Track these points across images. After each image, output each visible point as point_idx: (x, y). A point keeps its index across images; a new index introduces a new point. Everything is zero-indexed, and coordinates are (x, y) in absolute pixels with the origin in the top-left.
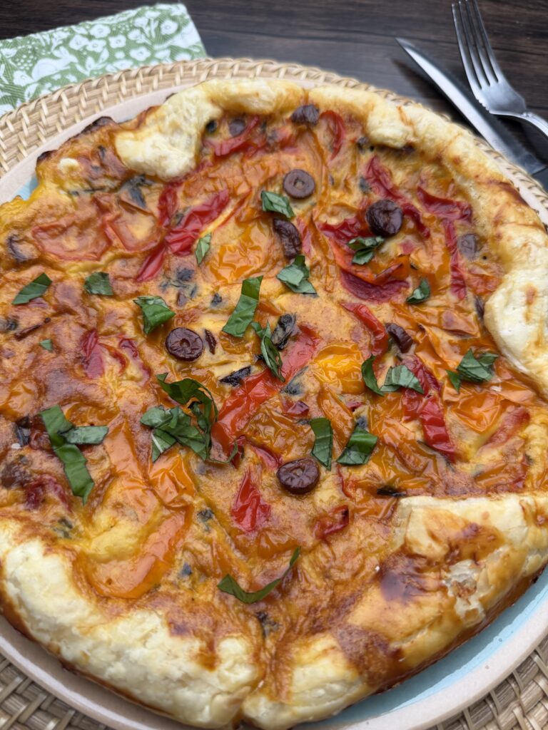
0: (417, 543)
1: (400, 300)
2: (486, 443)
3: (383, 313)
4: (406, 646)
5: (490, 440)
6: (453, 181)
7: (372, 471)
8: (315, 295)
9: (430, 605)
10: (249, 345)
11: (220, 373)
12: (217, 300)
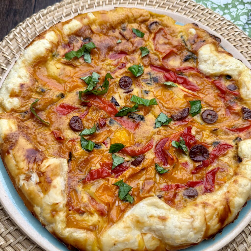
0: (47, 162)
1: (157, 161)
2: (91, 197)
3: (150, 156)
4: (11, 156)
5: (92, 198)
6: (225, 182)
7: (79, 150)
8: (155, 128)
9: (23, 165)
10: (128, 104)
11: (116, 96)
12: (147, 92)
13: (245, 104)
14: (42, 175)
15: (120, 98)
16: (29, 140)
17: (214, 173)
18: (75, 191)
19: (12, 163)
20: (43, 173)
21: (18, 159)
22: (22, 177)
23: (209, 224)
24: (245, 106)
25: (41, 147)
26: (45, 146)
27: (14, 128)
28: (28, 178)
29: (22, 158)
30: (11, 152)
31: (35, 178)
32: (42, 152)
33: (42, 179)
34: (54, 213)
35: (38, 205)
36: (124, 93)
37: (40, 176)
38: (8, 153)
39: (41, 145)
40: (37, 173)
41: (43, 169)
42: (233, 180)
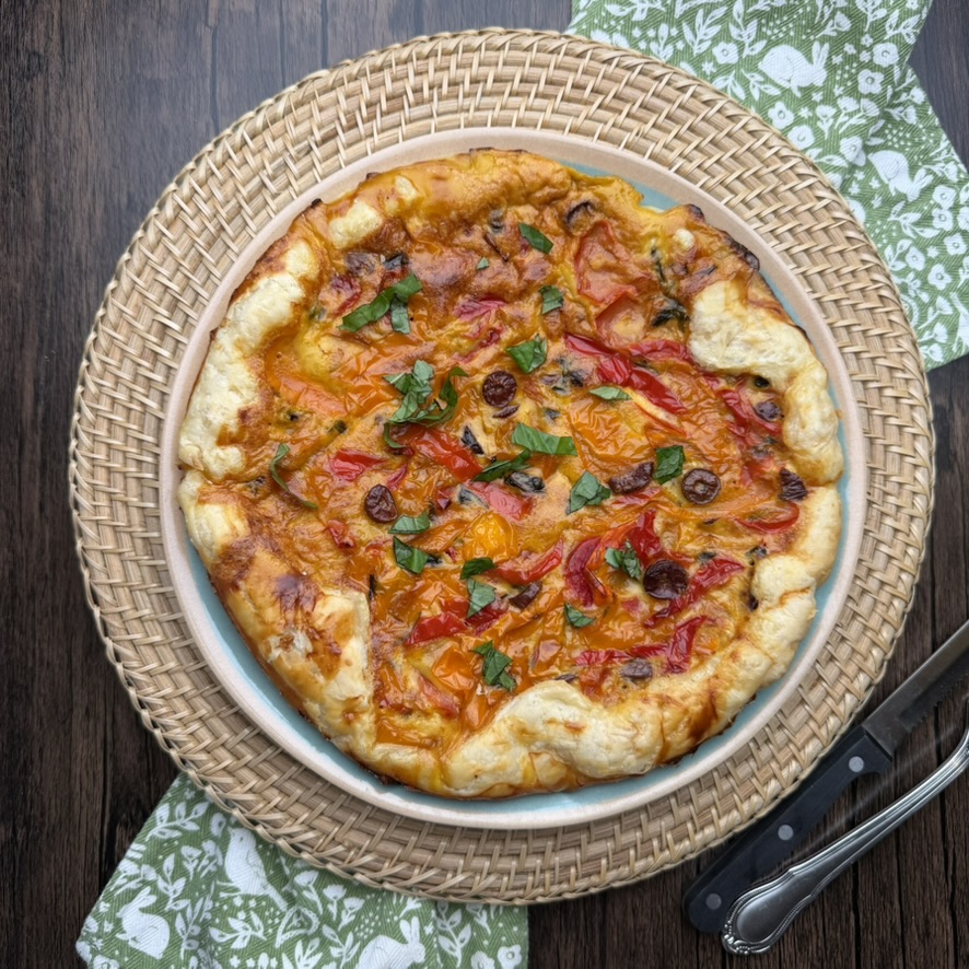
0: (324, 604)
1: (570, 595)
2: (422, 675)
3: (556, 582)
4: (242, 594)
5: (426, 680)
6: (714, 653)
7: (391, 573)
8: (569, 512)
9: (271, 614)
10: (505, 450)
11: (475, 425)
12: (553, 414)
13: (792, 459)
14: (317, 637)
15: (485, 430)
16: (277, 552)
17: (692, 627)
18: (389, 664)
19: (246, 610)
20: (320, 632)
21: (260, 601)
22: (274, 640)
23: (668, 739)
24: (790, 467)
25: (304, 564)
26: (312, 562)
27: (241, 526)
28: (287, 643)
29: (269, 598)
30: (241, 583)
31: (302, 642)
32: (309, 577)
33: (320, 645)
34: (351, 716)
35: (314, 699)
36: (494, 417)
37: (313, 640)
38: (237, 588)
39: (305, 560)
40: (307, 632)
41: (319, 623)
42: (730, 649)
